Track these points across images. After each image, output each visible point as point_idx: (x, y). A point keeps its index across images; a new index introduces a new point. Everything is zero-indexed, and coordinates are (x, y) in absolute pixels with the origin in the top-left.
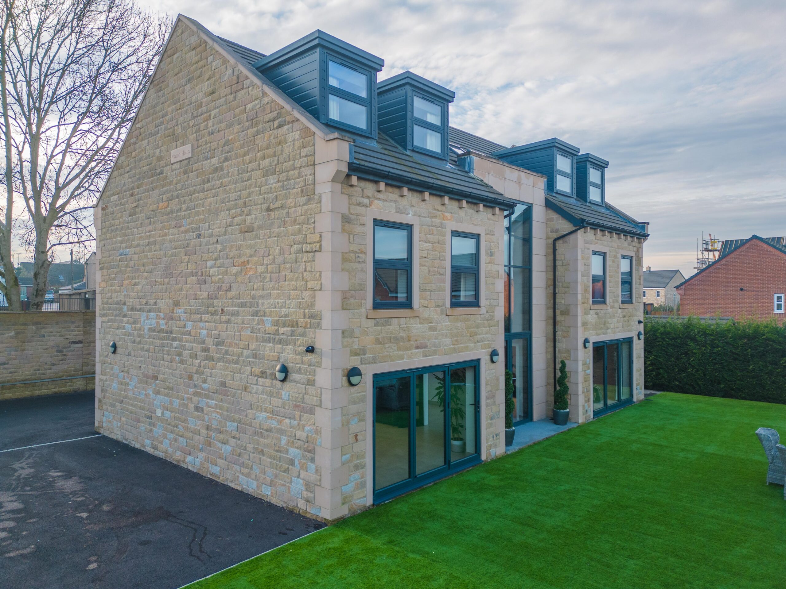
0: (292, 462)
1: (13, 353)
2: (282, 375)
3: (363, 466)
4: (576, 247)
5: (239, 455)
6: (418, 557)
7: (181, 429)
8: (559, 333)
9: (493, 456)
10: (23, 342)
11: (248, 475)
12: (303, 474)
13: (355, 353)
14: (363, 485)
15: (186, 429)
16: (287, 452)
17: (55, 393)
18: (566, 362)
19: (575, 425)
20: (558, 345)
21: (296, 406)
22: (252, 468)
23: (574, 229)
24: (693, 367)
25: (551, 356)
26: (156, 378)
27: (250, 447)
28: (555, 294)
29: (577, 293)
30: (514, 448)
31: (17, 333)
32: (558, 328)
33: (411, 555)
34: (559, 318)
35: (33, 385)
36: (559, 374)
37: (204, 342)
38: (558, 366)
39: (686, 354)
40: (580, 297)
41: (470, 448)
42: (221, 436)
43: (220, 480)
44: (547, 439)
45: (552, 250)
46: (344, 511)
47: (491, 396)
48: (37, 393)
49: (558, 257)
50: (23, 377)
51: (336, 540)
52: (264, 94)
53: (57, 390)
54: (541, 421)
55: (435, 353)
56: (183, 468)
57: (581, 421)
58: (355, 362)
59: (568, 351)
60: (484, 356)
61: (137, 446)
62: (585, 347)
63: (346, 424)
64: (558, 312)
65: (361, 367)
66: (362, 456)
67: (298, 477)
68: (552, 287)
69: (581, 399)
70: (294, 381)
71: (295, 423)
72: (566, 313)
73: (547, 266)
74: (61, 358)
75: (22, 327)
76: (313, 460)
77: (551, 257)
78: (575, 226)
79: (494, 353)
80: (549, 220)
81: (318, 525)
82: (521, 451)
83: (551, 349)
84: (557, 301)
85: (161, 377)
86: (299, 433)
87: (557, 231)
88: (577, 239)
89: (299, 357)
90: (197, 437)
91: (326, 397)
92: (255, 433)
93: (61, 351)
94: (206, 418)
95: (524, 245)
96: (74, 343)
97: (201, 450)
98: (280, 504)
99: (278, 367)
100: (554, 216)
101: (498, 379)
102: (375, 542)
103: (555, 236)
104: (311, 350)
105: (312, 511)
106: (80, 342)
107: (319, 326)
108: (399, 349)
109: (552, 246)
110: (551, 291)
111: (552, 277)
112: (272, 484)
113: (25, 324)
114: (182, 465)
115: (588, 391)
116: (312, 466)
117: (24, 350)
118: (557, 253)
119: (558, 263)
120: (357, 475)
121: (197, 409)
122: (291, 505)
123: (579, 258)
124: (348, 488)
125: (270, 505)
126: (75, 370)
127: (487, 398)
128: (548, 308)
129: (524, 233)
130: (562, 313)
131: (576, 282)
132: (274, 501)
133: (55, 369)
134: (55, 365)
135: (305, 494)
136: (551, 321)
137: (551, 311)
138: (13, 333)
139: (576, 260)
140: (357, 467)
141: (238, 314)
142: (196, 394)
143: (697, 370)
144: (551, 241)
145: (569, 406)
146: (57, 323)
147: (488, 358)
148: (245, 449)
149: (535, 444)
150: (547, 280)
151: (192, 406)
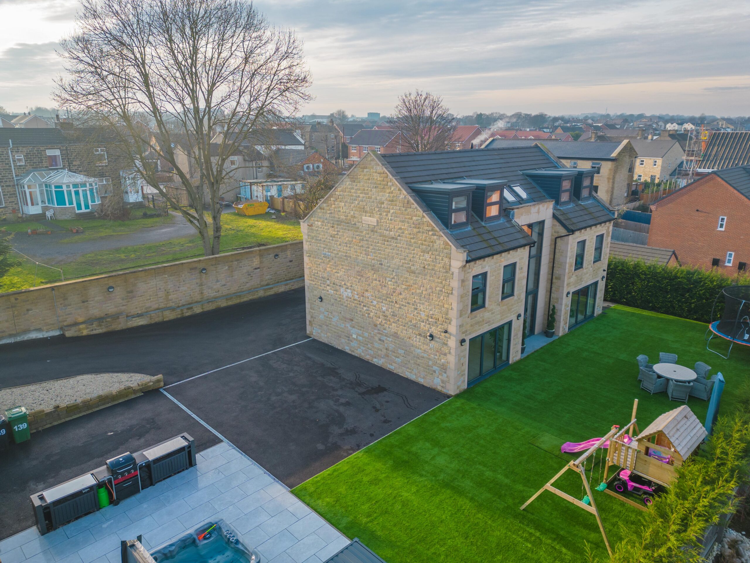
0: (435, 372)
1: (228, 279)
2: (431, 338)
3: (464, 374)
4: (568, 244)
5: (406, 364)
6: (491, 411)
7: (369, 346)
8: (553, 289)
9: (515, 361)
10: (232, 272)
11: (411, 373)
12: (440, 377)
13: (463, 333)
14: (464, 381)
15: (373, 347)
16: (432, 367)
17: (251, 300)
18: (555, 305)
19: (557, 338)
20: (552, 294)
21: (437, 351)
22: (413, 370)
23: (568, 234)
24: (635, 292)
25: (548, 300)
26: (352, 320)
27: (412, 362)
28: (553, 267)
29: (565, 269)
30: (525, 355)
31: (229, 267)
32: (553, 285)
33: (488, 411)
34: (554, 281)
35: (240, 296)
36: (551, 312)
37: (384, 312)
38: (551, 307)
39: (633, 284)
40: (567, 271)
41: (504, 358)
42: (395, 355)
43: (395, 372)
44: (541, 348)
45: (554, 243)
46: (458, 392)
47: (516, 335)
48: (242, 300)
49: (557, 247)
50: (234, 292)
51: (458, 403)
52: (423, 217)
53: (251, 298)
54: (539, 334)
55: (493, 323)
56: (372, 363)
57: (560, 335)
58: (463, 337)
59: (557, 299)
60: (513, 317)
61: (341, 348)
62: (567, 296)
63: (459, 360)
64: (554, 277)
65: (465, 338)
66: (464, 371)
67: (438, 377)
68: (552, 263)
69: (562, 324)
70: (436, 341)
71: (436, 357)
72: (558, 278)
73: (550, 251)
74: (250, 278)
75: (231, 263)
76: (445, 373)
77: (553, 246)
78: (568, 232)
79: (519, 316)
80: (553, 225)
81: (449, 397)
82: (528, 357)
83: (548, 296)
84: (554, 271)
85: (355, 320)
86: (438, 362)
87: (558, 232)
88: (568, 240)
89: (439, 333)
90: (380, 352)
91: (453, 351)
92: (414, 357)
93: (250, 275)
94: (386, 345)
95: (538, 236)
96: (256, 269)
97: (382, 358)
98: (429, 386)
99: (428, 334)
100: (557, 224)
101: (520, 326)
102: (474, 405)
103: (556, 235)
104: (446, 332)
105: (444, 391)
106: (259, 268)
107: (450, 323)
108: (479, 326)
109: (554, 240)
110: (552, 265)
111: (553, 257)
112: (424, 378)
113: (232, 261)
114: (370, 361)
115: (566, 318)
116: (445, 375)
117: (232, 276)
118: (557, 245)
119: (557, 251)
120: (462, 378)
121: (380, 340)
122: (434, 387)
123: (569, 249)
124: (459, 383)
125: (423, 386)
126: (258, 285)
127: (514, 336)
128: (549, 274)
129: (539, 230)
130: (556, 278)
131: (566, 263)
132: (425, 384)
133: (248, 285)
134: (247, 283)
135: (442, 384)
136: (550, 282)
137: (550, 276)
138: (227, 268)
139: (567, 251)
140: (462, 375)
141: (405, 306)
142: (379, 333)
143: (638, 294)
144: (554, 238)
145: (555, 327)
146: (247, 258)
147: (516, 318)
148: (409, 362)
149: (535, 352)
150: (550, 259)
151: (377, 338)
